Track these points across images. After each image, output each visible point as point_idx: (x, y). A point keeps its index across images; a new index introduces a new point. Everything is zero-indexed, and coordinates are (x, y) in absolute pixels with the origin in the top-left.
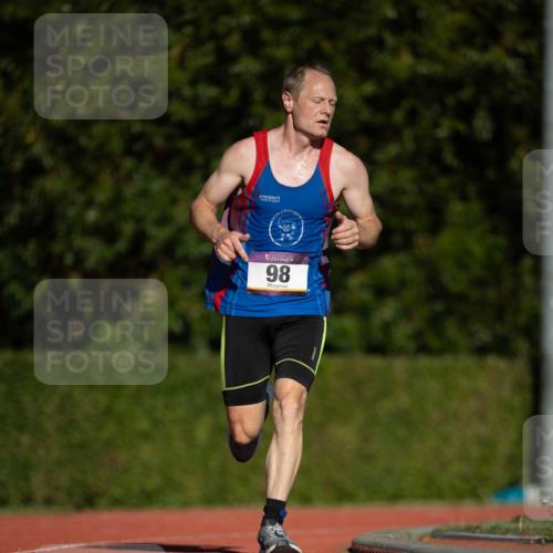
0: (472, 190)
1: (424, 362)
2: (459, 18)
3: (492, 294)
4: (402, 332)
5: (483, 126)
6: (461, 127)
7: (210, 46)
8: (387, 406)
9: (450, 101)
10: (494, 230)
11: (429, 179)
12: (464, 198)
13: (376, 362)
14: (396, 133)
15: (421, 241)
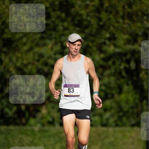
0: (130, 82)
1: (117, 129)
2: (126, 37)
3: (135, 110)
4: (111, 121)
5: (133, 65)
6: (127, 66)
7: (59, 45)
8: (107, 140)
9: (124, 58)
10: (136, 93)
11: (118, 79)
12: (128, 84)
13: (104, 129)
14: (110, 67)
15: (116, 96)
